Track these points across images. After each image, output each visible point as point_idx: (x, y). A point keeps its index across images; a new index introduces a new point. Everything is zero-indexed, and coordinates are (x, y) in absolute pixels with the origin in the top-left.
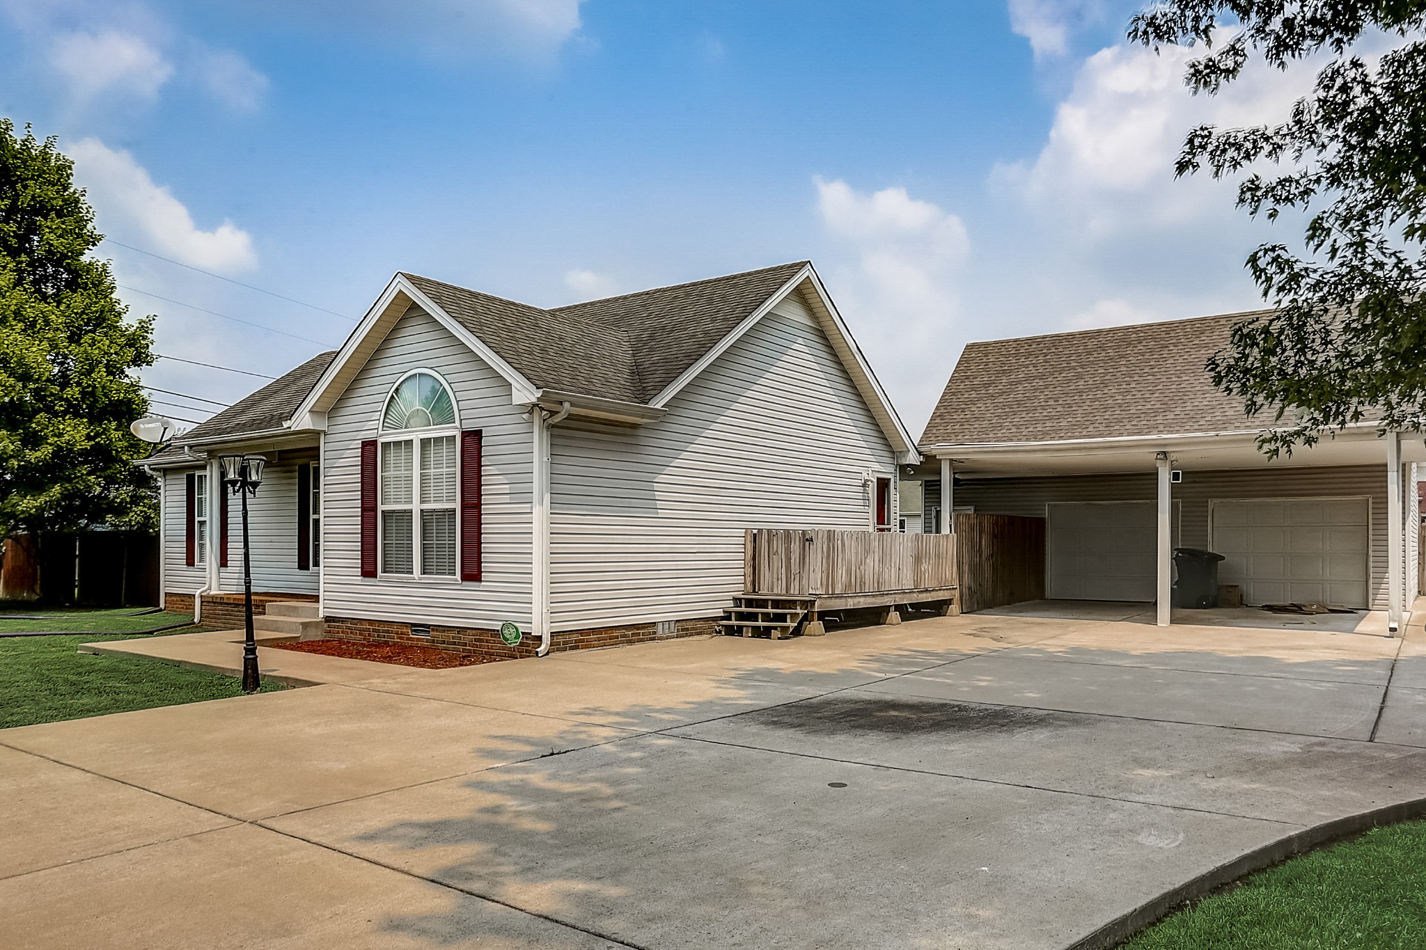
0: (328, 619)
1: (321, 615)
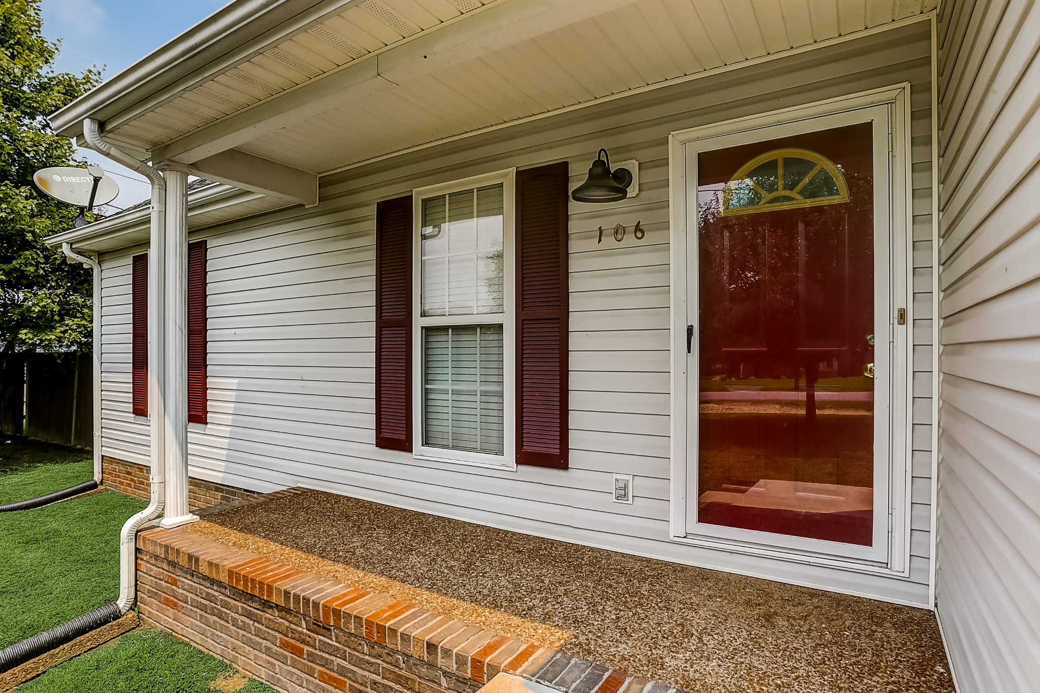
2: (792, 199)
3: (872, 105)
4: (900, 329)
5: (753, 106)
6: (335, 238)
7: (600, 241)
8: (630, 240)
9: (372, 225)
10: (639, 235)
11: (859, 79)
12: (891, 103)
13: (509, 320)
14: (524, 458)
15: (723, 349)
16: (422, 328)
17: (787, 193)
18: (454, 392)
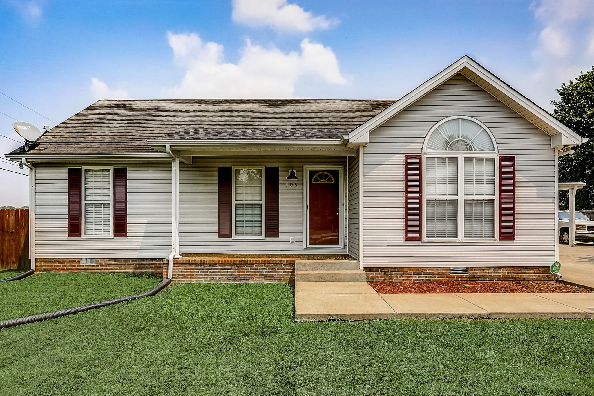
0: (366, 269)
1: (362, 266)
2: (325, 182)
3: (339, 168)
4: (343, 207)
5: (313, 163)
6: (200, 175)
7: (287, 186)
8: (294, 186)
9: (217, 173)
10: (296, 186)
11: (338, 162)
12: (342, 168)
13: (263, 202)
14: (267, 236)
15: (313, 210)
16: (235, 204)
17: (324, 180)
18: (245, 221)
